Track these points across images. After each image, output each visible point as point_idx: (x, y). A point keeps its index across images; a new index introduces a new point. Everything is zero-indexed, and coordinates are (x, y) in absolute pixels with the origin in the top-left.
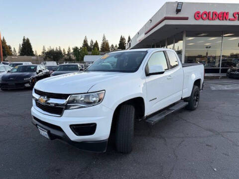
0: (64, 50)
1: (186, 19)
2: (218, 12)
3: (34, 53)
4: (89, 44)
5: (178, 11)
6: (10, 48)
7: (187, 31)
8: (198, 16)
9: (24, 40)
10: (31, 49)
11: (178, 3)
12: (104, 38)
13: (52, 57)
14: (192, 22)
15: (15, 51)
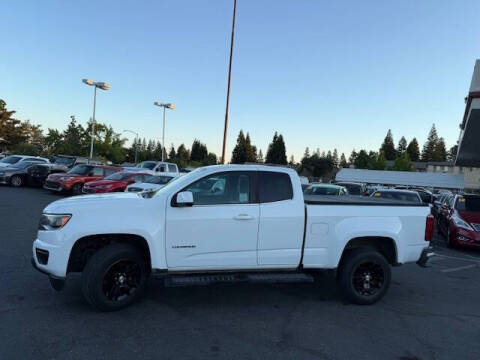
0: (343, 156)
3: (289, 160)
4: (396, 146)
6: (254, 149)
9: (275, 138)
10: (284, 152)
12: (433, 133)
13: (312, 168)
15: (261, 155)
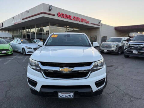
1: (54, 15)
2: (68, 15)
5: (50, 10)
7: (51, 22)
8: (59, 15)
11: (50, 6)
14: (56, 17)
